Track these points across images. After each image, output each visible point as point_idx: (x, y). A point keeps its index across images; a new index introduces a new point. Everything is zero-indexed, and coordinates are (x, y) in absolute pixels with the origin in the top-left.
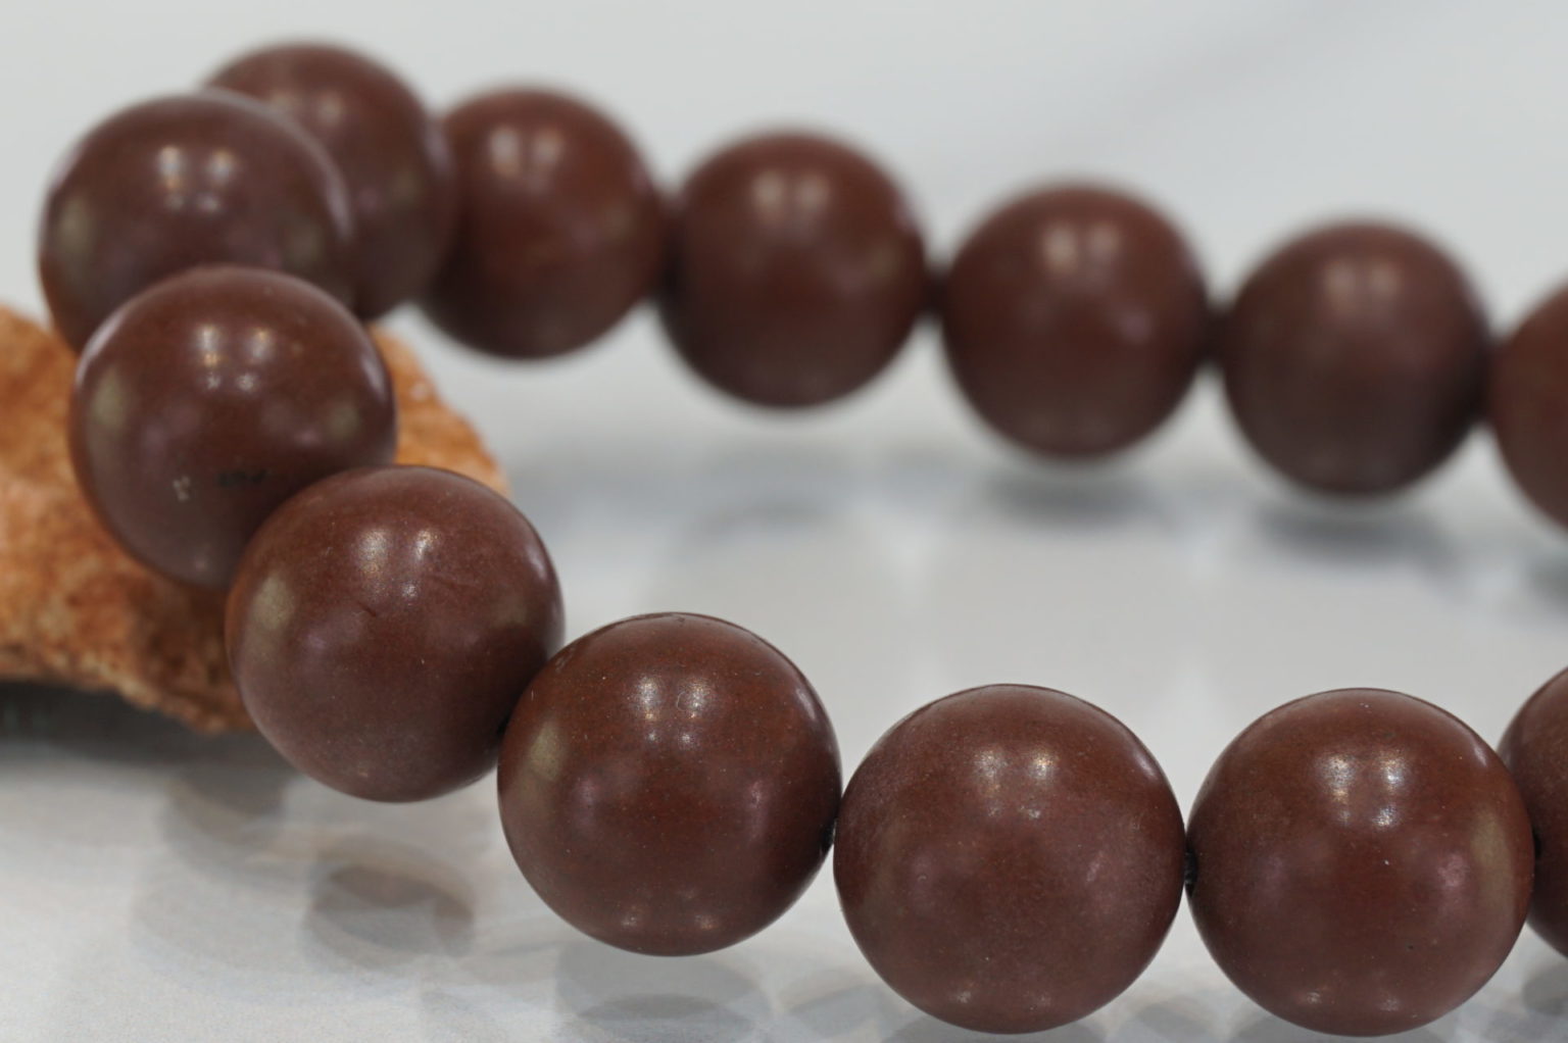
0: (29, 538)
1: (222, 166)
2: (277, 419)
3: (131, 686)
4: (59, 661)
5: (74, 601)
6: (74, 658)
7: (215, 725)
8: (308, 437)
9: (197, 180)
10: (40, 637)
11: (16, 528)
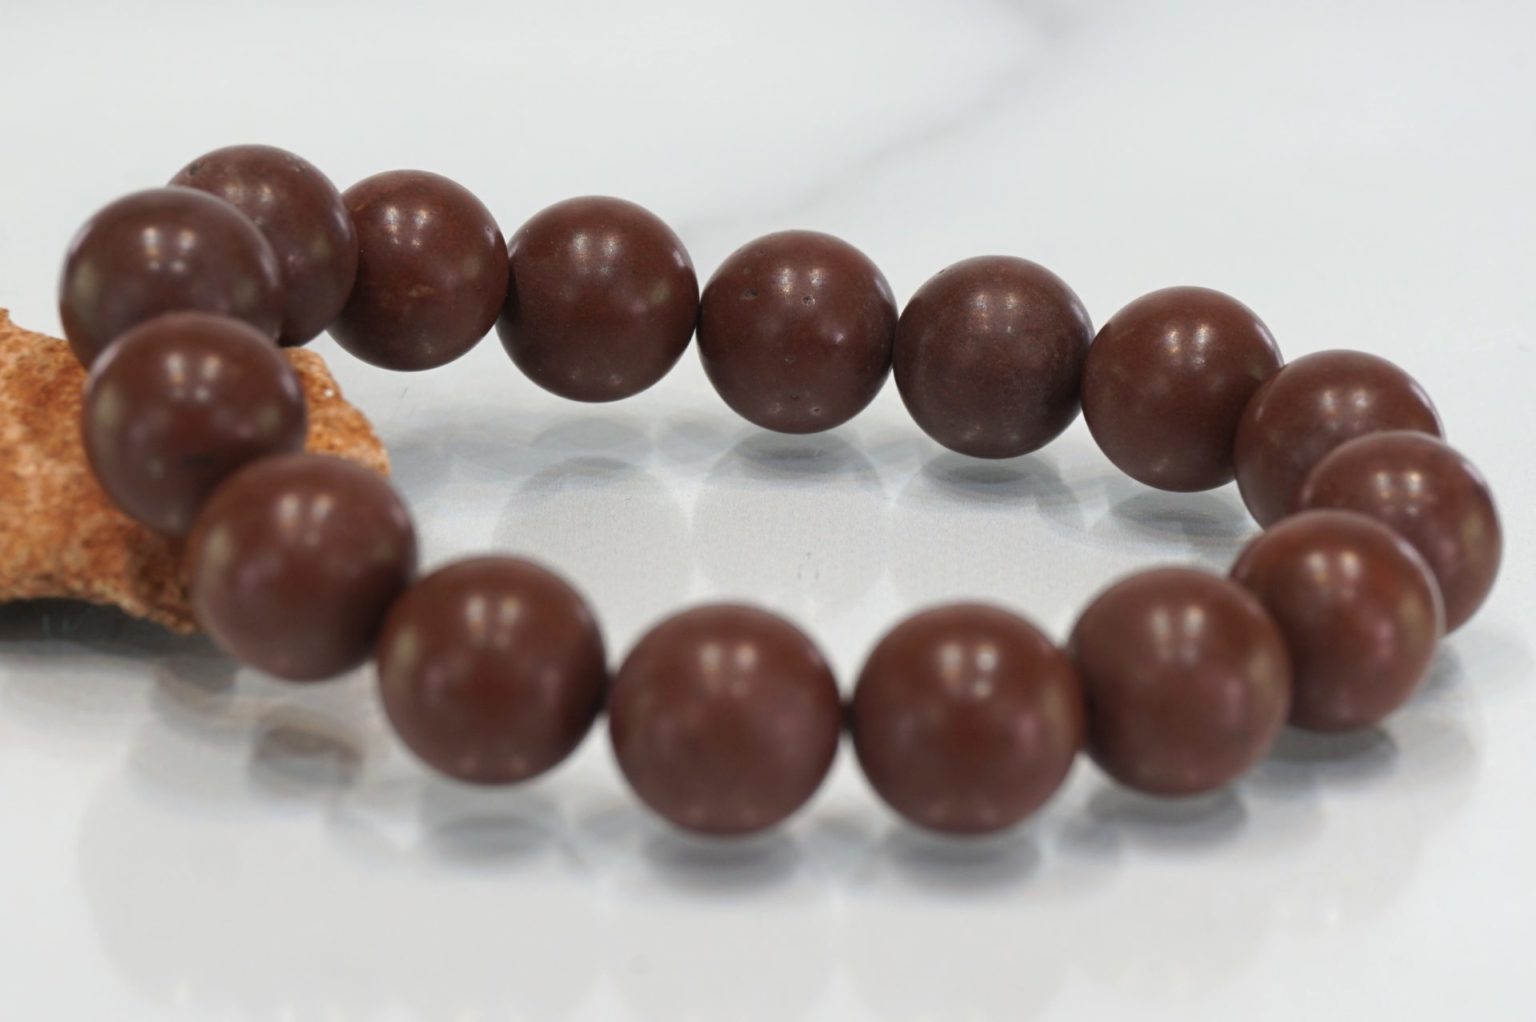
0: (56, 500)
1: (187, 240)
2: (222, 419)
3: (127, 602)
4: (78, 586)
5: (87, 544)
6: (88, 583)
7: (187, 628)
8: (245, 431)
9: (169, 250)
10: (64, 569)
11: (47, 493)
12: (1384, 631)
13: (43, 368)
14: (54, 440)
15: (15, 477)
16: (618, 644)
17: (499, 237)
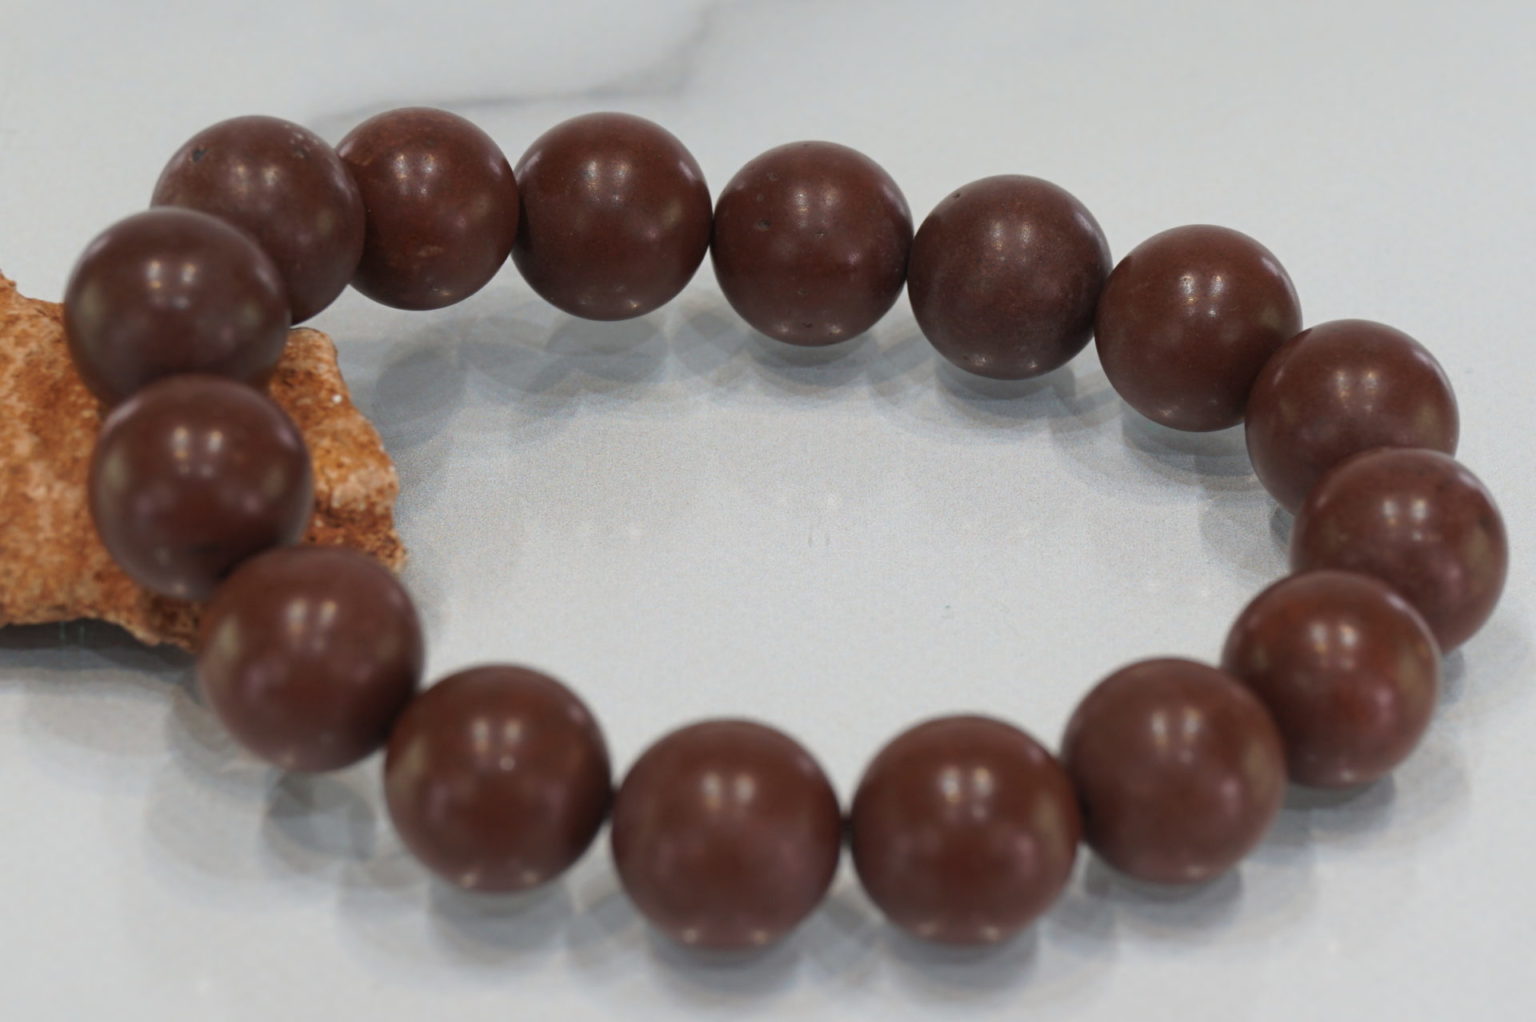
0: (67, 529)
4: (91, 613)
5: (99, 577)
6: (102, 612)
8: (252, 504)
10: (77, 601)
11: (58, 521)
12: (1384, 697)
13: (52, 364)
14: (64, 456)
15: (27, 499)
16: (623, 756)
17: (505, 165)
